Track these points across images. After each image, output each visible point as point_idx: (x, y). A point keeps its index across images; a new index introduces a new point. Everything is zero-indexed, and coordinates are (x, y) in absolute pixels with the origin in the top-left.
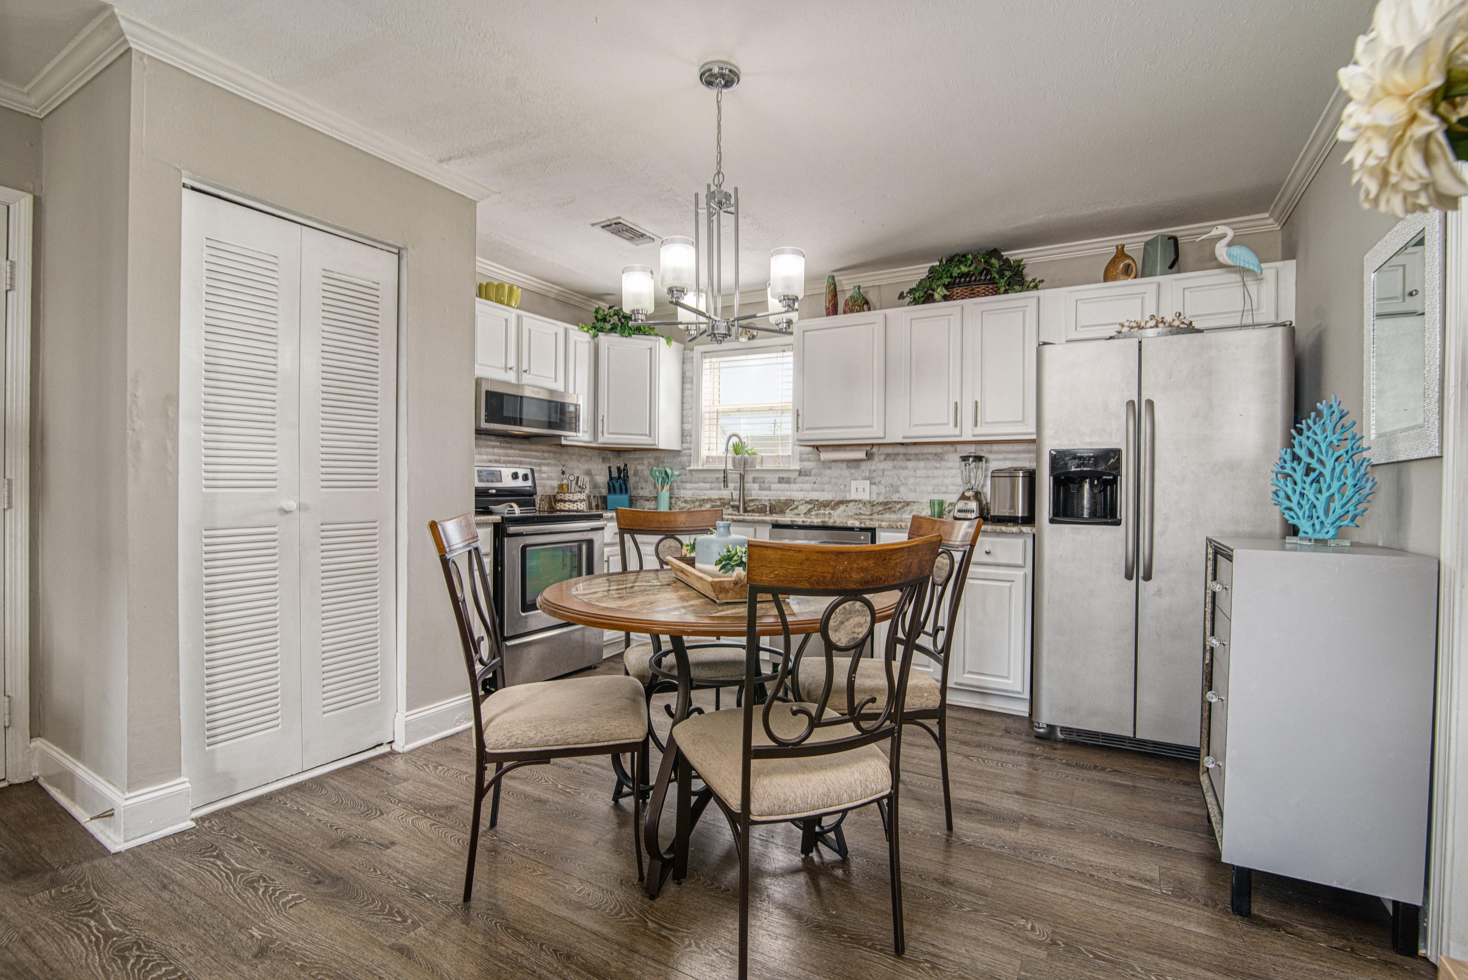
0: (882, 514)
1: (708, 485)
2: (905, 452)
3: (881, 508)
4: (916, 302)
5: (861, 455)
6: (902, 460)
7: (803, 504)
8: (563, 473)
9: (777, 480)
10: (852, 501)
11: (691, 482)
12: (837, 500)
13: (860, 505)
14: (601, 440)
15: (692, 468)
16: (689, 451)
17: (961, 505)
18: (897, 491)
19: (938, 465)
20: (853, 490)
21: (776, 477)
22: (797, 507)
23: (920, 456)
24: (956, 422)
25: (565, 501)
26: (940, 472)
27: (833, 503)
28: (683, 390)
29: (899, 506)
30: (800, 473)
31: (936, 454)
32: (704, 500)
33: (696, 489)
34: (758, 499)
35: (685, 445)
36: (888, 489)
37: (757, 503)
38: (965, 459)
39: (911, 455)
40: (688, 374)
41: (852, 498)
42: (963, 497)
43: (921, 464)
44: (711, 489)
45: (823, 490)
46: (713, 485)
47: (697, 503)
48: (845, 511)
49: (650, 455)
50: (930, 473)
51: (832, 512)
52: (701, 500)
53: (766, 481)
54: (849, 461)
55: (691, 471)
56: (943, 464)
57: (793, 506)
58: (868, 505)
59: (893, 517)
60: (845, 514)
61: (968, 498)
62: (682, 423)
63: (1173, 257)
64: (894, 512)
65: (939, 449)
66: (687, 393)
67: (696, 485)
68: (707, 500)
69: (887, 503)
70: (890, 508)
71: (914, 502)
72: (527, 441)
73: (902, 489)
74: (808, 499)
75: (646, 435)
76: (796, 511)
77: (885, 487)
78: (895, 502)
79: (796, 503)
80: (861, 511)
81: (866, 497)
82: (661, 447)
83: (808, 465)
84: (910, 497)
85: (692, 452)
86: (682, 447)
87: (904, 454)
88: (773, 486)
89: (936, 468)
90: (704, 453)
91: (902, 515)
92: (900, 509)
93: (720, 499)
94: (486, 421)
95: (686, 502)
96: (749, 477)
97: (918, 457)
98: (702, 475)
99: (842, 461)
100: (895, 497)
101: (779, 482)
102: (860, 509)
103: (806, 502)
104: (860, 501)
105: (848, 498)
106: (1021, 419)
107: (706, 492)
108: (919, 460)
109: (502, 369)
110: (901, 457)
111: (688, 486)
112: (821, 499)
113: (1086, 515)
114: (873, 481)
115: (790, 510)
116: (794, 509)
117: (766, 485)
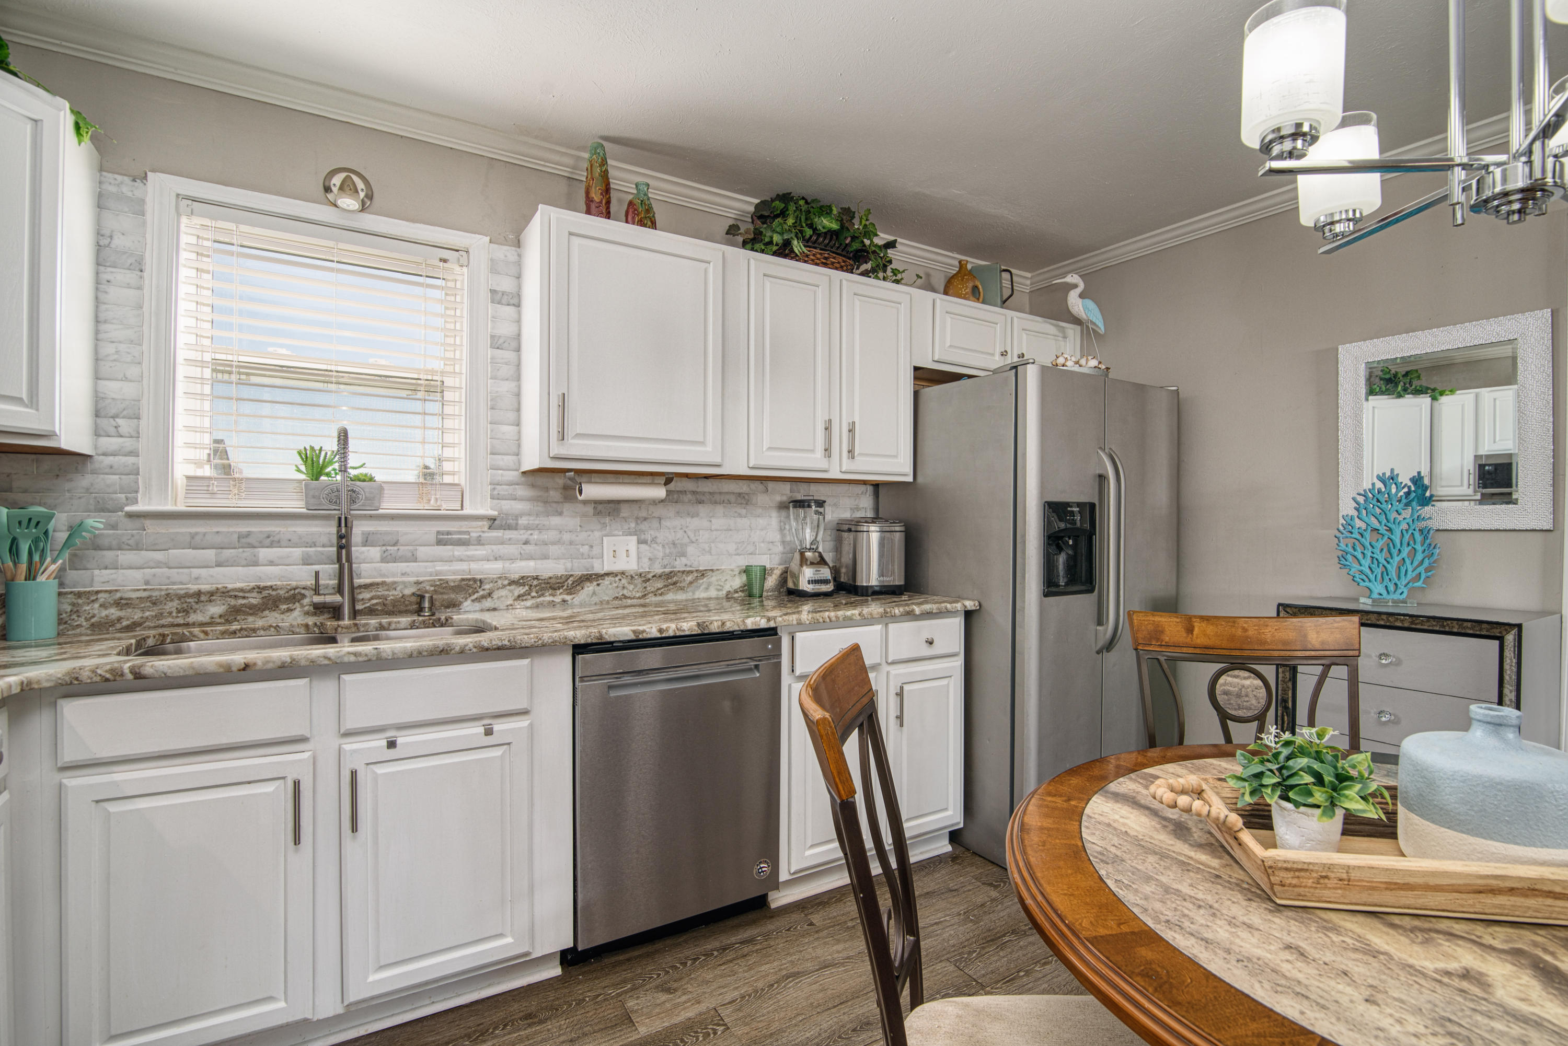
0: (661, 595)
1: (210, 554)
2: (694, 489)
3: (659, 584)
5: (660, 494)
6: (690, 501)
7: (504, 586)
9: (432, 538)
10: (607, 574)
11: (138, 547)
12: (578, 573)
13: (624, 581)
15: (140, 507)
16: (131, 460)
17: (810, 573)
18: (683, 554)
19: (743, 511)
20: (607, 554)
21: (428, 531)
22: (490, 595)
23: (717, 497)
26: (746, 523)
27: (570, 581)
29: (690, 578)
30: (492, 523)
31: (740, 494)
32: (199, 593)
33: (159, 565)
34: (383, 583)
35: (109, 443)
36: (667, 551)
37: (381, 592)
39: (704, 493)
40: (122, 242)
41: (607, 569)
43: (720, 510)
44: (219, 565)
45: (545, 557)
46: (228, 553)
47: (173, 605)
48: (594, 593)
51: (568, 598)
52: (188, 595)
53: (402, 540)
55: (136, 516)
56: (750, 510)
57: (481, 593)
58: (638, 581)
59: (681, 596)
60: (595, 599)
62: (97, 377)
64: (682, 589)
65: (743, 487)
67: (158, 556)
68: (212, 594)
69: (669, 575)
70: (675, 583)
71: (712, 570)
73: (691, 550)
74: (516, 576)
75: (18, 400)
76: (488, 603)
77: (663, 546)
78: (683, 572)
79: (487, 587)
80: (625, 592)
81: (629, 564)
82: (65, 445)
83: (513, 507)
84: (703, 562)
85: (141, 461)
86: (96, 447)
87: (694, 493)
88: (422, 551)
89: (740, 516)
90: (180, 468)
91: (694, 593)
92: (691, 583)
93: (260, 589)
95: (120, 603)
97: (715, 499)
100: (680, 564)
101: (440, 542)
102: (624, 588)
103: (512, 583)
104: (623, 573)
105: (598, 569)
107: (203, 572)
108: (716, 503)
110: (689, 496)
111: (126, 557)
112: (545, 575)
114: (643, 537)
115: (473, 601)
116: (483, 597)
117: (404, 550)
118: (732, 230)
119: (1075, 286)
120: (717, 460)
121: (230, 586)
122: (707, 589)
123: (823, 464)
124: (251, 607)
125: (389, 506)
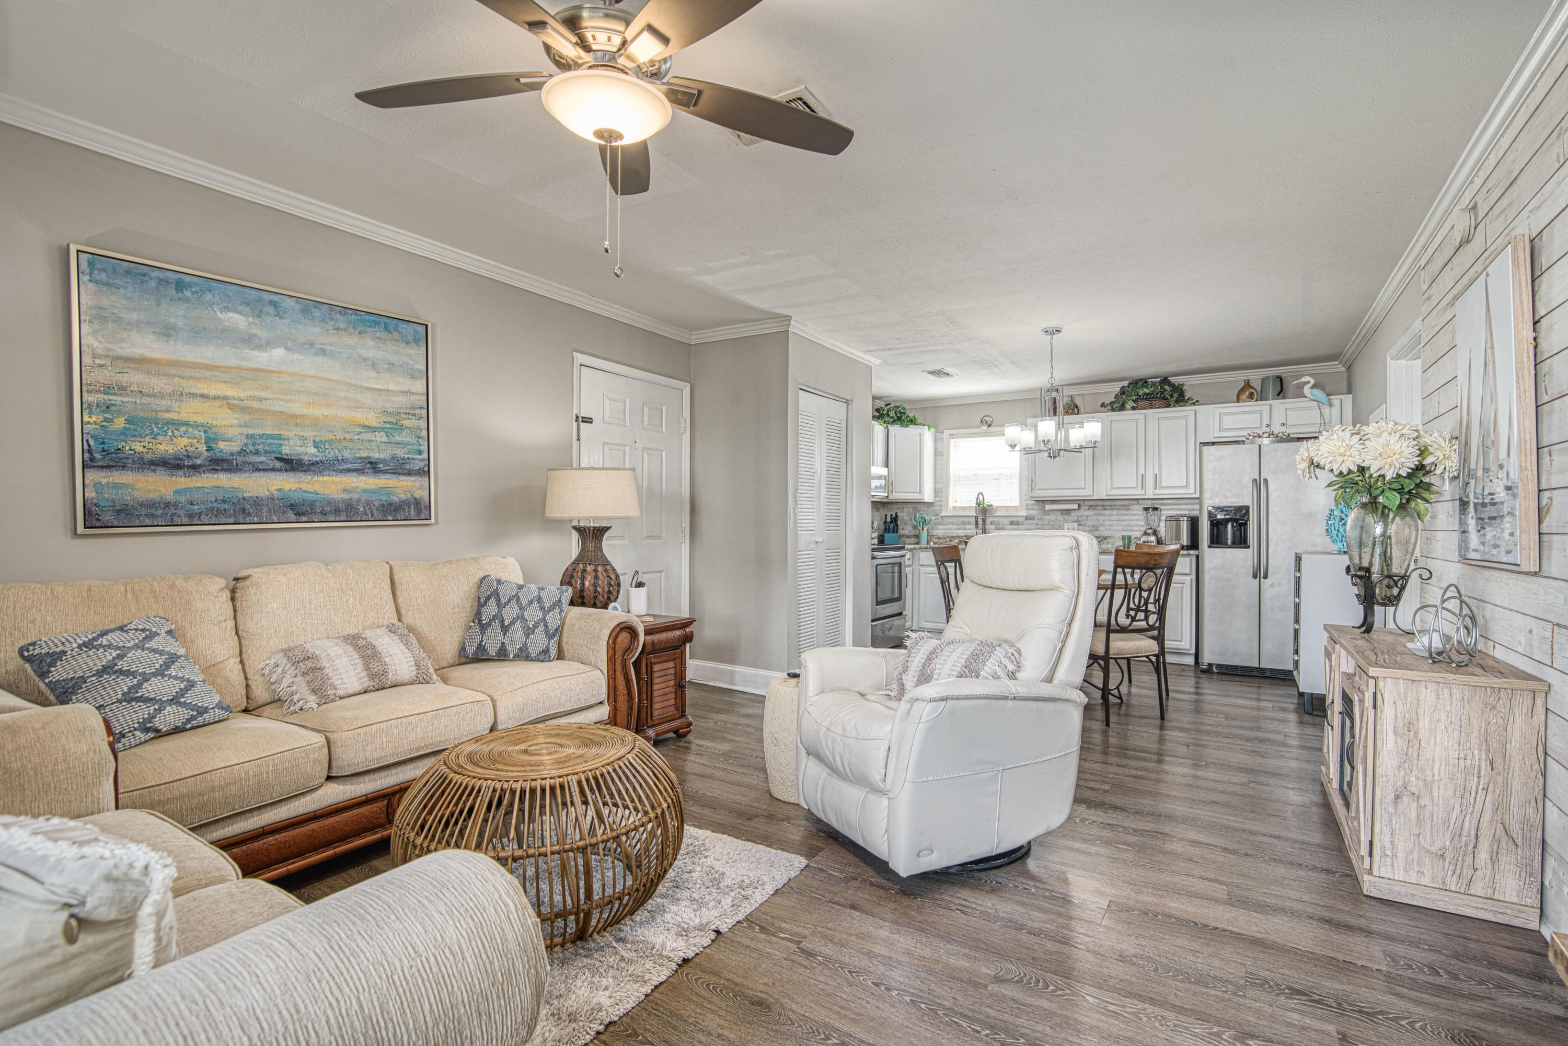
1: (955, 526)
4: (1113, 410)
5: (1076, 506)
6: (1101, 509)
9: (1009, 523)
11: (943, 524)
14: (891, 497)
15: (943, 514)
16: (941, 502)
17: (1144, 538)
18: (1098, 530)
19: (1127, 513)
20: (1066, 529)
21: (1007, 521)
24: (1142, 485)
26: (1127, 517)
28: (935, 460)
30: (1026, 518)
31: (1124, 506)
32: (953, 536)
33: (946, 529)
35: (938, 499)
36: (1091, 529)
38: (1146, 509)
39: (1107, 506)
40: (939, 449)
42: (1146, 534)
43: (1115, 512)
44: (958, 529)
45: (1044, 530)
46: (960, 526)
47: (948, 539)
49: (909, 506)
50: (1121, 518)
52: (951, 537)
53: (1000, 523)
54: (1062, 510)
55: (942, 517)
56: (1130, 512)
61: (1149, 534)
62: (935, 483)
63: (1279, 389)
65: (1126, 503)
66: (939, 462)
67: (946, 526)
68: (956, 537)
71: (1110, 537)
73: (1101, 528)
75: (917, 492)
77: (1089, 527)
82: (925, 501)
83: (1032, 513)
85: (943, 503)
86: (935, 500)
87: (1103, 506)
88: (1006, 527)
89: (1126, 515)
90: (951, 504)
93: (966, 536)
95: (939, 538)
96: (989, 520)
97: (1113, 508)
98: (951, 520)
99: (1057, 510)
101: (1011, 524)
106: (1185, 485)
107: (954, 532)
108: (1113, 510)
110: (1100, 507)
111: (940, 527)
113: (1229, 542)
114: (1080, 523)
117: (1001, 526)
118: (1103, 405)
119: (1309, 382)
120: (1091, 494)
121: (959, 535)
122: (1107, 544)
123: (1143, 492)
125: (999, 513)
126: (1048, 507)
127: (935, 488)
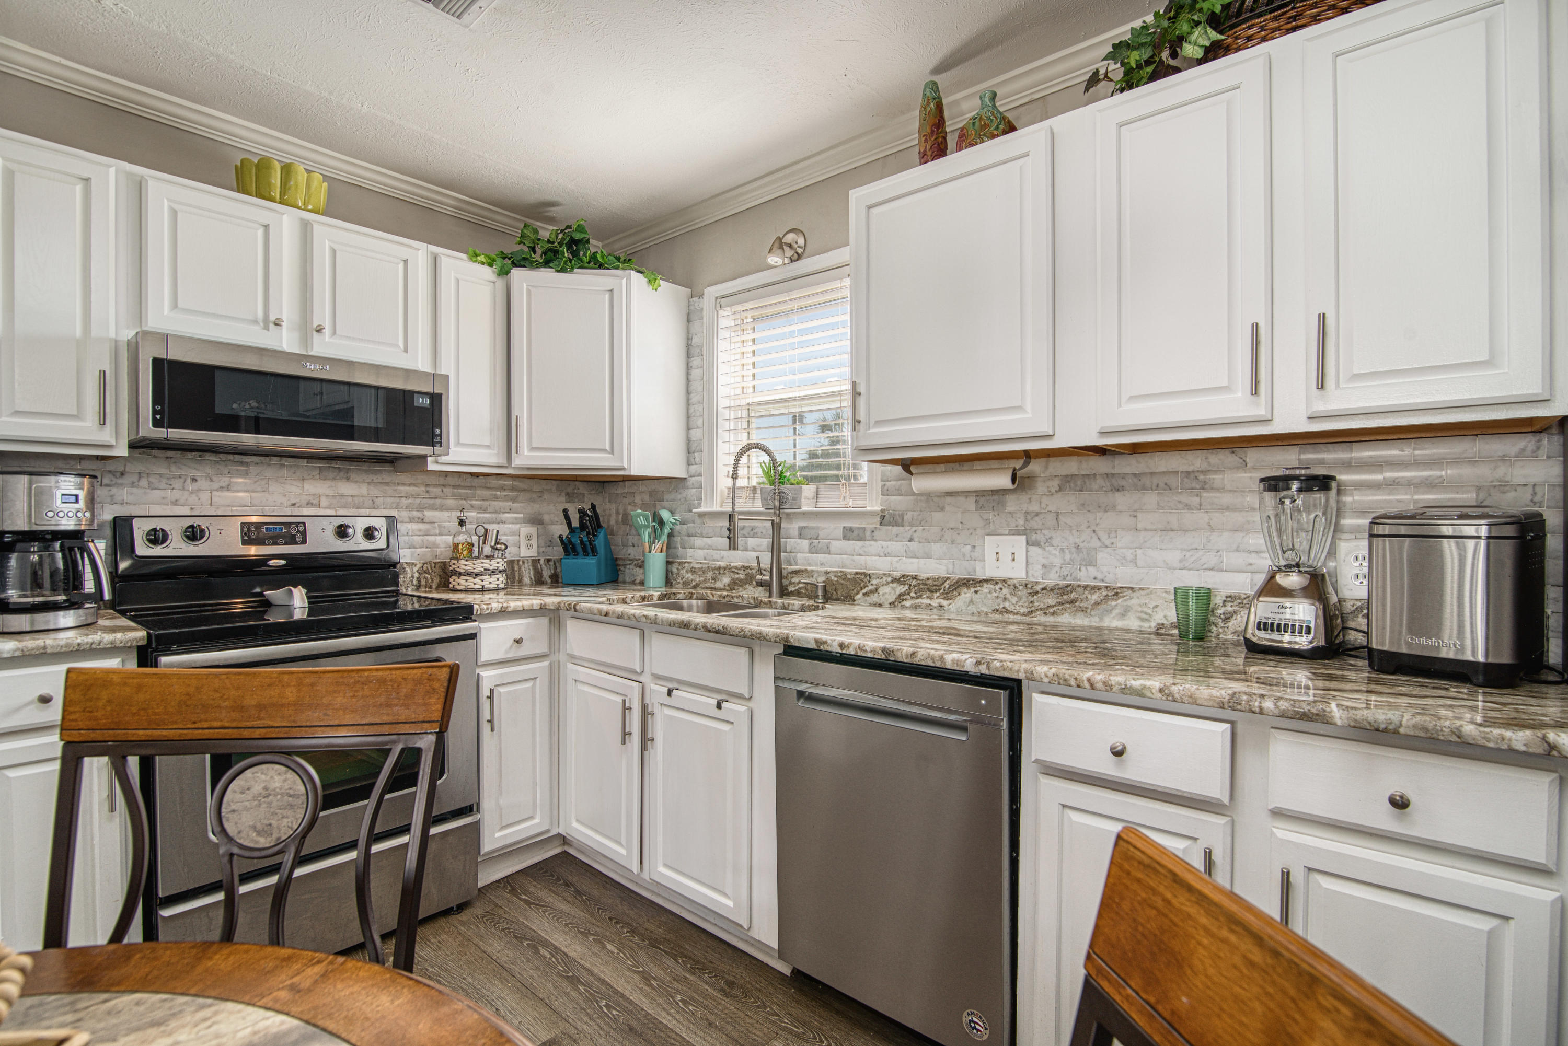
0: (1053, 614)
2: (1108, 471)
3: (1051, 601)
4: (1129, 82)
5: (1002, 480)
6: (1101, 488)
7: (888, 583)
8: (462, 522)
9: (839, 533)
10: (986, 581)
11: (701, 536)
12: (955, 577)
13: (1005, 591)
14: (517, 461)
15: (703, 509)
16: (699, 478)
17: (1264, 609)
18: (1091, 562)
19: (1195, 501)
20: (990, 557)
21: (840, 526)
22: (876, 590)
23: (1147, 481)
24: (1257, 382)
25: (460, 574)
26: (1200, 519)
27: (946, 585)
28: (688, 368)
29: (1095, 597)
30: (883, 519)
32: (719, 568)
33: (708, 547)
36: (1068, 557)
38: (1275, 484)
39: (1123, 475)
40: (696, 340)
41: (989, 573)
42: (1271, 588)
43: (1151, 499)
45: (928, 556)
47: (710, 575)
48: (971, 602)
49: (643, 487)
50: (1173, 519)
51: (944, 603)
53: (822, 534)
54: (980, 494)
55: (702, 515)
56: (1210, 497)
57: (870, 587)
58: (1023, 592)
59: (1081, 621)
60: (973, 609)
61: (1287, 593)
62: (688, 429)
64: (1084, 610)
65: (1195, 461)
66: (695, 373)
67: (708, 541)
68: (725, 569)
69: (1064, 590)
70: (1072, 602)
71: (1132, 589)
72: (388, 467)
73: (1102, 557)
74: (897, 574)
75: (604, 451)
76: (874, 598)
77: (1062, 550)
78: (1085, 587)
79: (874, 582)
80: (1007, 604)
81: (1017, 572)
82: (635, 471)
83: (898, 502)
84: (1122, 576)
85: (703, 479)
86: (688, 473)
87: (1107, 476)
88: (836, 545)
89: (1189, 508)
90: (717, 483)
91: (1101, 620)
92: (1097, 604)
93: (745, 568)
94: (157, 424)
95: (693, 571)
96: (791, 527)
97: (1140, 483)
98: (717, 525)
99: (966, 493)
100: (1086, 576)
101: (845, 538)
102: (1005, 599)
103: (895, 580)
104: (1006, 581)
105: (980, 575)
106: (1485, 357)
108: (1144, 488)
109: (255, 322)
110: (1100, 481)
111: (698, 541)
112: (923, 576)
114: (1034, 537)
115: (864, 594)
116: (872, 592)
117: (823, 543)
118: (1091, 83)
120: (1046, 429)
121: (732, 564)
122: (1123, 615)
124: (741, 580)
126: (923, 483)
127: (689, 441)
